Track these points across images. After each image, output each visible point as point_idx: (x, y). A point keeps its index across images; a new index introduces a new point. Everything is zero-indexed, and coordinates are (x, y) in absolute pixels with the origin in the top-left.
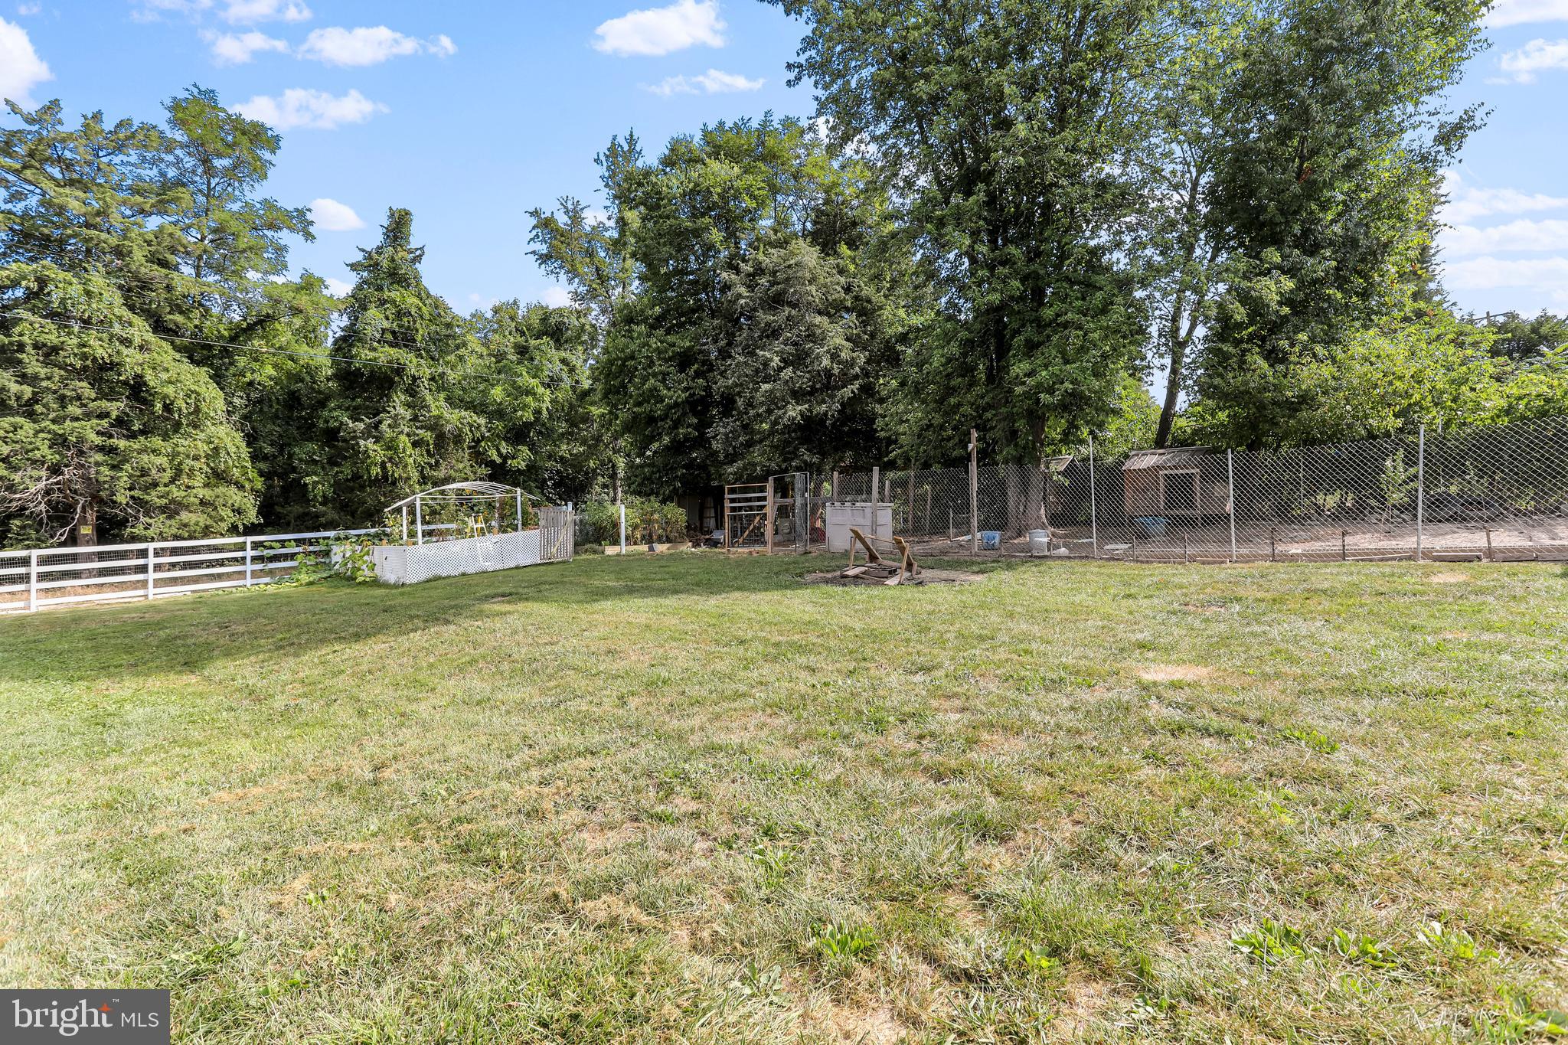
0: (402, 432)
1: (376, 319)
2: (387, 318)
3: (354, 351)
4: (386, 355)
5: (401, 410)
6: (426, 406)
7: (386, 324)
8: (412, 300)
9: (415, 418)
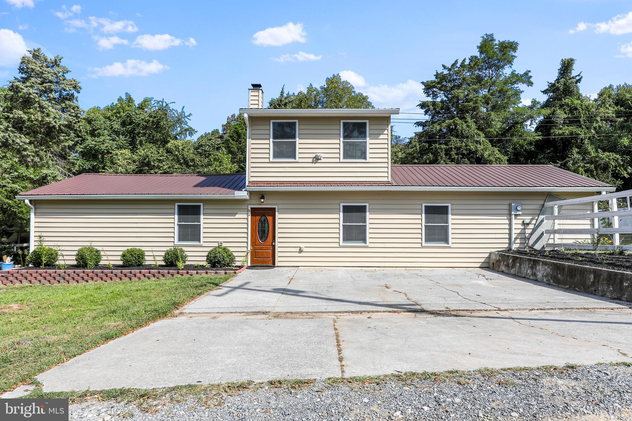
0: (579, 166)
1: (561, 115)
2: (565, 113)
3: (552, 131)
4: (567, 130)
5: (576, 156)
6: (589, 152)
7: (566, 116)
8: (577, 102)
9: (584, 159)
